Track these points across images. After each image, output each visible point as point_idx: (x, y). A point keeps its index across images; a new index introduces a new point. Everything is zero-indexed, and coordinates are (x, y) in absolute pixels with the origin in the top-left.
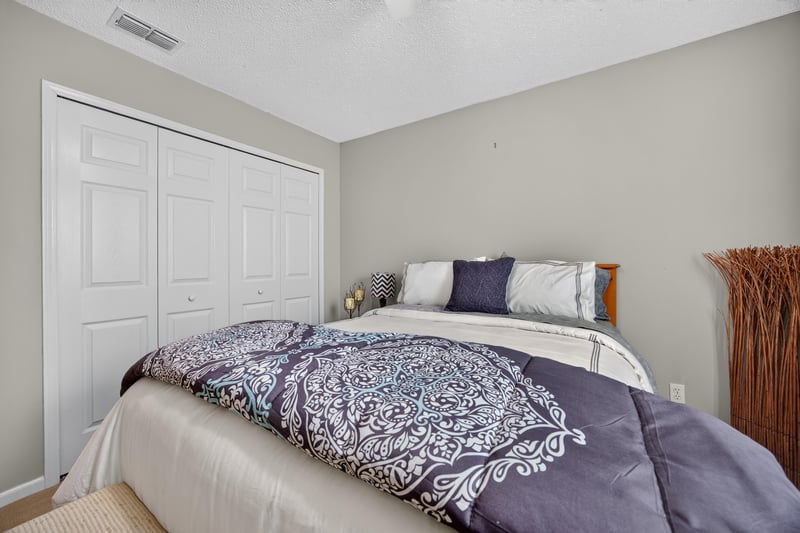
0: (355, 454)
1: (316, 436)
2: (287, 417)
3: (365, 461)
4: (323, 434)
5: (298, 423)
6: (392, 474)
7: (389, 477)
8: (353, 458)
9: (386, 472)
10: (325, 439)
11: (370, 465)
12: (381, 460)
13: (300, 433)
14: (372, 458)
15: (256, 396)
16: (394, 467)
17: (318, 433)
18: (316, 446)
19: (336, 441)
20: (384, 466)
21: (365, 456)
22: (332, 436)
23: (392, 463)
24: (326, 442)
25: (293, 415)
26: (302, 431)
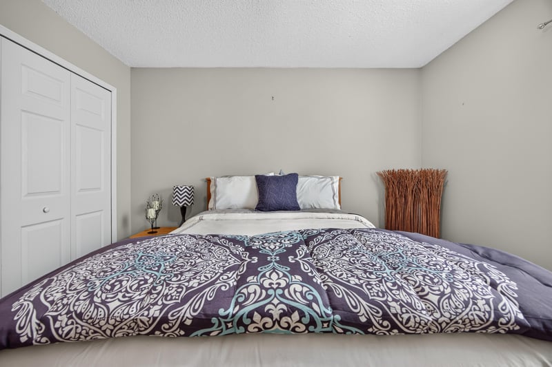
0: (442, 315)
1: (403, 316)
2: (363, 311)
3: (453, 317)
4: (407, 312)
5: (378, 312)
6: (476, 317)
7: (474, 320)
8: (443, 319)
9: (471, 317)
10: (411, 315)
11: (458, 318)
12: (463, 311)
13: (383, 320)
14: (456, 312)
15: (310, 306)
16: (473, 312)
17: (403, 313)
18: (407, 323)
19: (421, 313)
20: (467, 314)
21: (451, 314)
22: (416, 310)
23: (471, 310)
24: (415, 317)
25: (367, 308)
26: (385, 316)
